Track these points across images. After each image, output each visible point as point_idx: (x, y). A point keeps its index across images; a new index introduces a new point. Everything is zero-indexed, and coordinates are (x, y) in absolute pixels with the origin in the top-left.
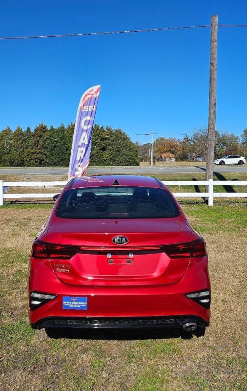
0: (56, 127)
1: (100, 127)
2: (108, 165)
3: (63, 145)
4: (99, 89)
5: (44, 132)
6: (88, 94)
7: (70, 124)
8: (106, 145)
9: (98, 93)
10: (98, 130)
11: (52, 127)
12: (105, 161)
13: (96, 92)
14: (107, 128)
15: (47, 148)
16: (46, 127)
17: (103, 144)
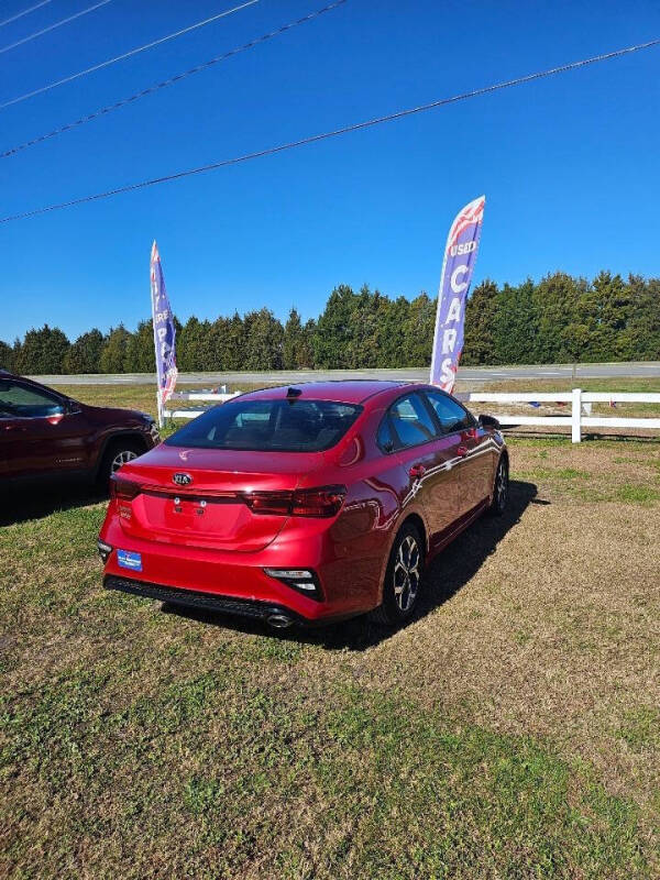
0: (515, 285)
1: (613, 276)
2: (629, 360)
3: (528, 321)
4: (482, 206)
5: (491, 297)
6: (463, 219)
7: (546, 277)
8: (627, 317)
9: (482, 213)
10: (607, 283)
11: (506, 285)
12: (620, 350)
13: (477, 213)
14: (631, 278)
15: (495, 329)
16: (494, 286)
17: (618, 314)
